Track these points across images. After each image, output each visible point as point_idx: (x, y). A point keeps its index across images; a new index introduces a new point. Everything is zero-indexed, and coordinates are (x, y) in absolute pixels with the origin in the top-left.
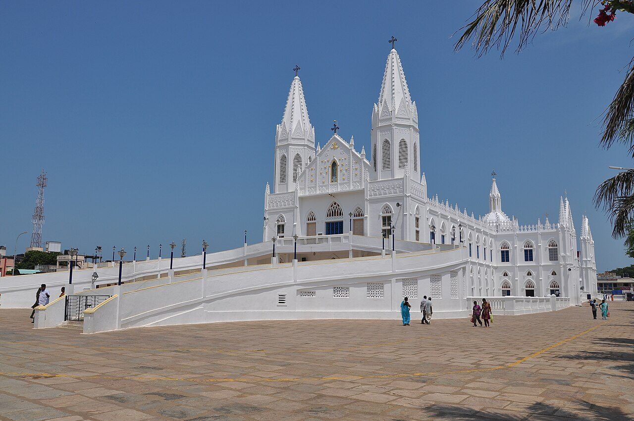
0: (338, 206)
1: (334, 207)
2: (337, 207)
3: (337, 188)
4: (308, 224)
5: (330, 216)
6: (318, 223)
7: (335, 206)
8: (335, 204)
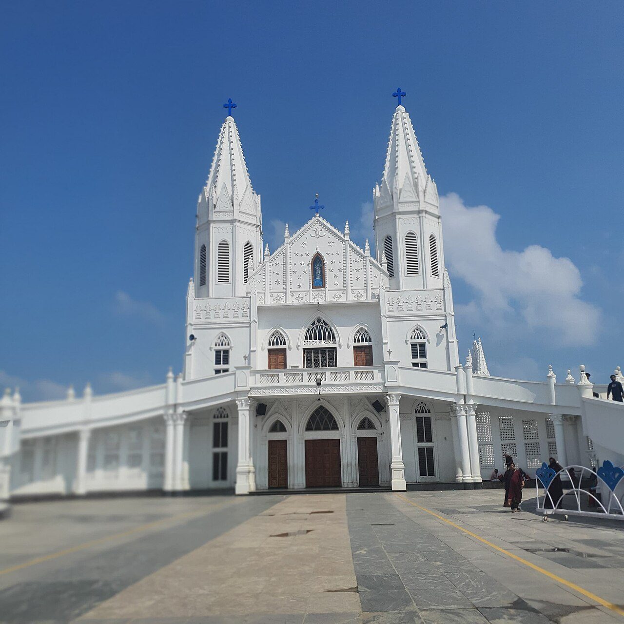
0: (326, 324)
1: (317, 327)
2: (322, 326)
3: (326, 297)
4: (269, 350)
5: (311, 339)
6: (290, 350)
7: (319, 324)
8: (319, 321)
